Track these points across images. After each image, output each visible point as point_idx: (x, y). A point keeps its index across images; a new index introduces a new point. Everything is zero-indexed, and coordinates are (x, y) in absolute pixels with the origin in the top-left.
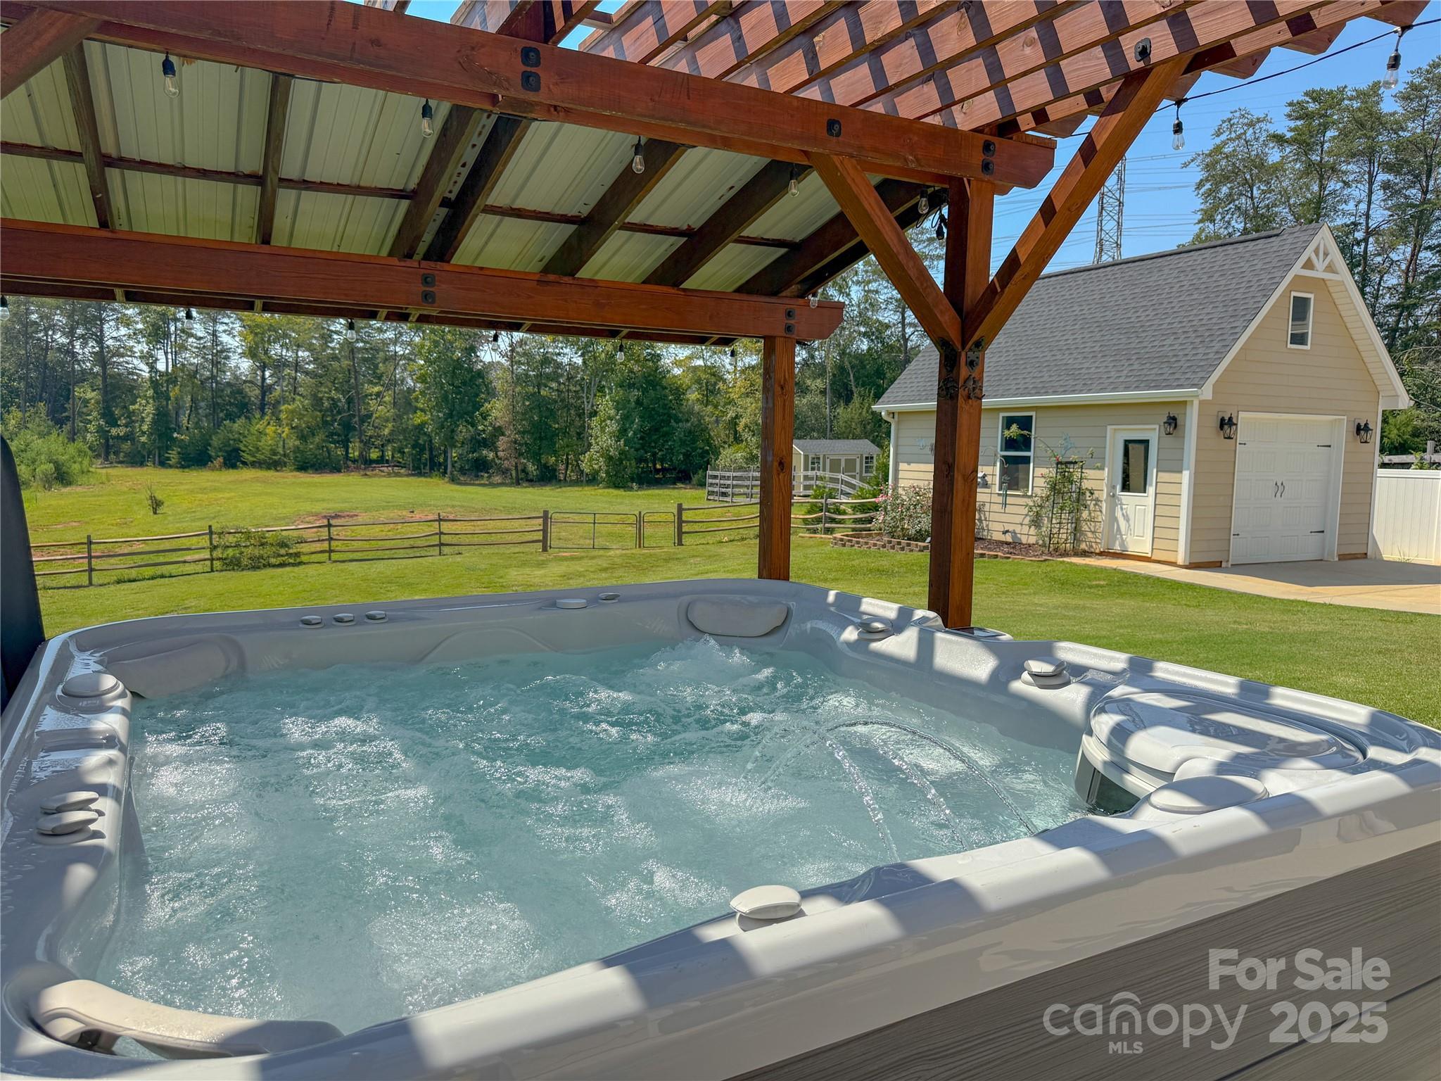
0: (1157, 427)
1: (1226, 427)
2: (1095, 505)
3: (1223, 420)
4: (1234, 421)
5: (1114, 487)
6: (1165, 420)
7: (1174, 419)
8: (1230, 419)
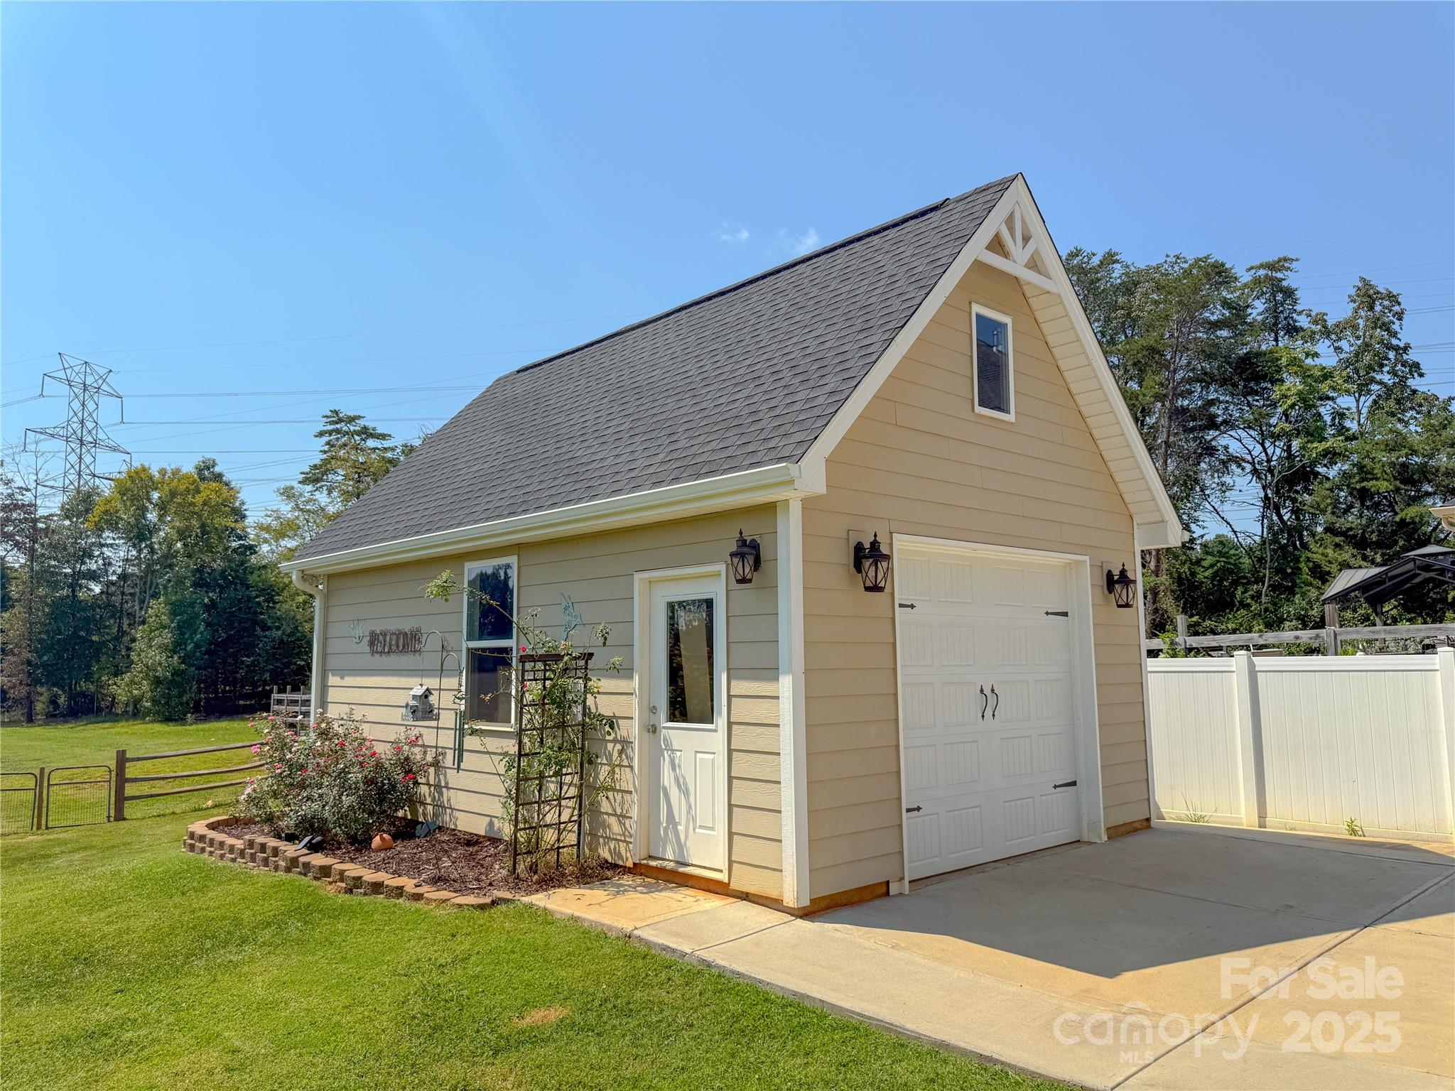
0: (722, 568)
1: (867, 564)
2: (621, 752)
3: (859, 548)
4: (884, 550)
5: (653, 710)
6: (734, 548)
7: (755, 546)
8: (875, 545)
